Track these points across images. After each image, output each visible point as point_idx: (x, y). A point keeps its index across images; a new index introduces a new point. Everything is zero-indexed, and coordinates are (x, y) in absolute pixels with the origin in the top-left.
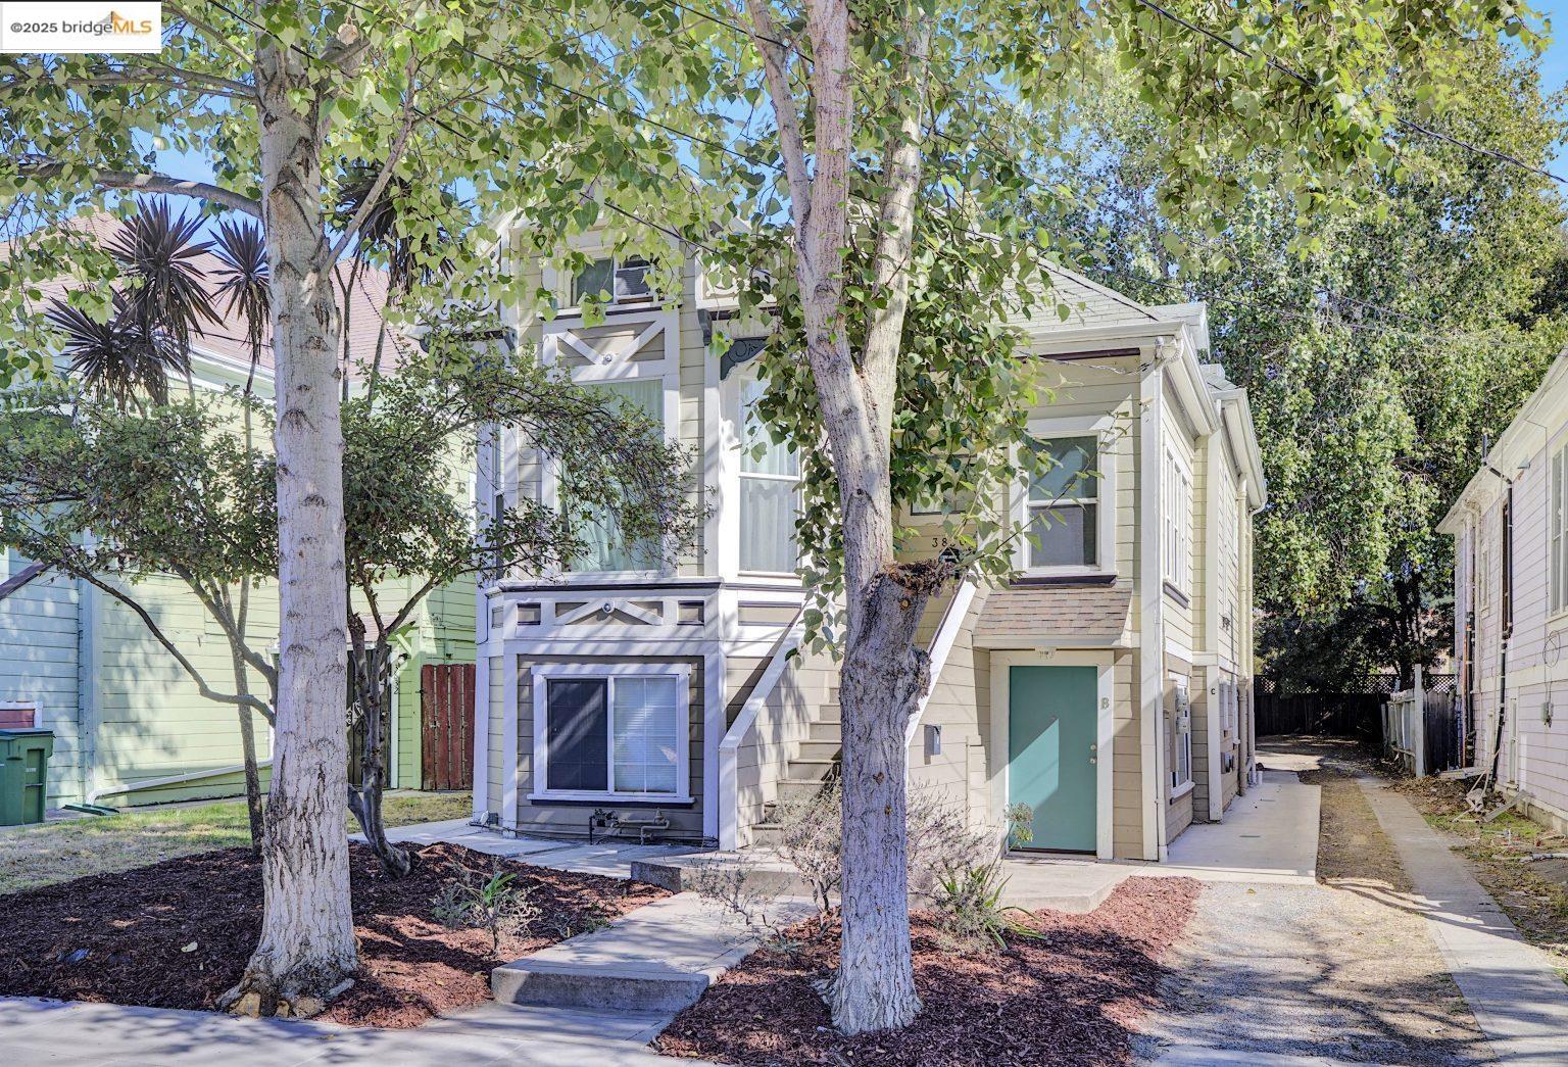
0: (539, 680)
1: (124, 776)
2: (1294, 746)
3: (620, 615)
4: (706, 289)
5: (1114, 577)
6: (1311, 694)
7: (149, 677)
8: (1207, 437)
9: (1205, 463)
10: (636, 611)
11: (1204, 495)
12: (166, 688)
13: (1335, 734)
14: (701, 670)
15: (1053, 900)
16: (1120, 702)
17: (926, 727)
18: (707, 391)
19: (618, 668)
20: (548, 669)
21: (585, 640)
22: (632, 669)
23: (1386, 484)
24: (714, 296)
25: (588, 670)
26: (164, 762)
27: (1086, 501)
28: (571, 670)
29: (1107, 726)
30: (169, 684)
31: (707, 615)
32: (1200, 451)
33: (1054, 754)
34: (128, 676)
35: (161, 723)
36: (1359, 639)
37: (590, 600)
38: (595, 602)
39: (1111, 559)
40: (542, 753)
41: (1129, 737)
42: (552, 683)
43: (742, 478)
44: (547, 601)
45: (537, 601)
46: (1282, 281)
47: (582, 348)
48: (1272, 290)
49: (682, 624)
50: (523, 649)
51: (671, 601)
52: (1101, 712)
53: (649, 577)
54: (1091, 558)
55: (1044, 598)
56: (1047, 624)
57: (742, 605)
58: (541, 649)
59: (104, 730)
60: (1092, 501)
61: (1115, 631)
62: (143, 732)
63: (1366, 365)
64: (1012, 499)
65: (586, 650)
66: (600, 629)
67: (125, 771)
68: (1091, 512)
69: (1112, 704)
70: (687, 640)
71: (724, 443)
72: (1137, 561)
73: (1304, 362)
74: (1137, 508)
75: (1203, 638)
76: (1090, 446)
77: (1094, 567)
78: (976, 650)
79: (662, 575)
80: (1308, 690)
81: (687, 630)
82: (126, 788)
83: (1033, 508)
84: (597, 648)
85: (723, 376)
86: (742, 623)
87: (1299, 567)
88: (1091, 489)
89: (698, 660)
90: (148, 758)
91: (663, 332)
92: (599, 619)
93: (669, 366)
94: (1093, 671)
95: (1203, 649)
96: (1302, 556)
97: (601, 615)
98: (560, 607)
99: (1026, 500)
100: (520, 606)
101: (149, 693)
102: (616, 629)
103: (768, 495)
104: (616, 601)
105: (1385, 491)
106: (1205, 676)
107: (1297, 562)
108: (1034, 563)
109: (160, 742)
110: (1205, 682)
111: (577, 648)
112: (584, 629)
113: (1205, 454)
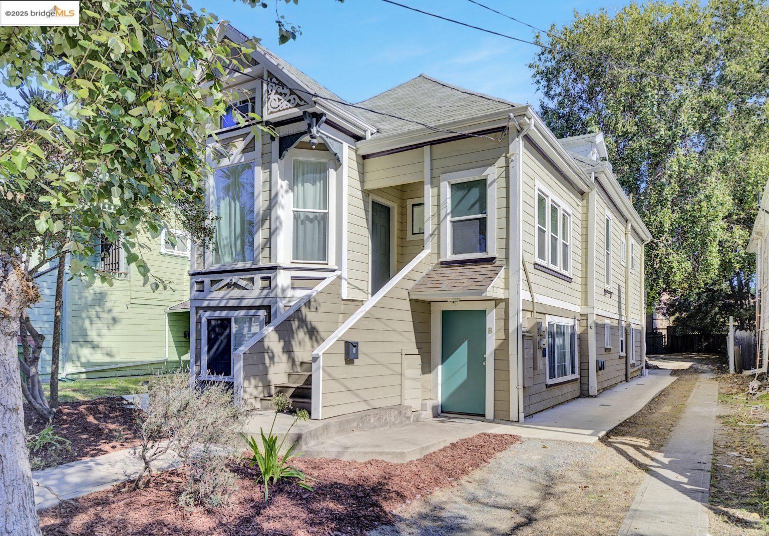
0: (204, 320)
1: (83, 365)
2: (685, 358)
3: (236, 285)
4: (268, 109)
5: (494, 258)
6: (696, 335)
7: (98, 322)
8: (589, 193)
9: (587, 207)
10: (243, 283)
11: (587, 224)
12: (108, 327)
13: (708, 353)
14: (269, 313)
15: (381, 453)
16: (498, 330)
17: (346, 342)
18: (273, 165)
19: (236, 313)
20: (208, 314)
21: (222, 299)
22: (242, 313)
23: (718, 229)
24: (271, 113)
25: (224, 314)
26: (107, 359)
27: (480, 216)
28: (217, 314)
29: (491, 344)
30: (110, 326)
31: (273, 285)
32: (585, 201)
33: (465, 359)
34: (87, 321)
35: (105, 343)
36: (717, 308)
37: (224, 278)
38: (226, 279)
39: (494, 248)
40: (205, 359)
41: (502, 350)
42: (209, 321)
43: (294, 211)
44: (207, 280)
45: (203, 279)
46: (662, 133)
47: (222, 149)
48: (656, 137)
49: (263, 289)
50: (198, 304)
51: (257, 277)
52: (488, 336)
53: (248, 265)
54: (484, 249)
55: (455, 271)
56: (450, 285)
57: (293, 278)
58: (205, 304)
59: (73, 346)
60: (484, 216)
61: (484, 287)
62: (95, 347)
63: (707, 171)
64: (442, 217)
65: (223, 304)
66: (228, 293)
67: (84, 363)
68: (483, 222)
69: (494, 331)
70: (265, 297)
71: (282, 192)
72: (507, 248)
73: (674, 171)
74: (508, 218)
75: (586, 299)
76: (482, 184)
77: (485, 253)
78: (410, 300)
79: (253, 264)
80: (696, 333)
81: (266, 291)
82: (84, 370)
83: (453, 222)
84: (227, 303)
85: (281, 155)
86: (293, 288)
87: (673, 270)
88: (483, 208)
89: (268, 308)
90: (98, 357)
91: (254, 137)
92: (228, 288)
93: (257, 154)
94: (484, 313)
95: (586, 305)
96: (675, 265)
97: (228, 285)
98: (213, 282)
99: (449, 218)
100: (197, 282)
101: (99, 329)
102: (235, 293)
103: (311, 221)
104: (235, 278)
105: (718, 233)
106: (587, 319)
107: (673, 268)
108: (455, 252)
109: (105, 352)
110: (587, 322)
111: (219, 303)
112: (222, 293)
113: (587, 203)
